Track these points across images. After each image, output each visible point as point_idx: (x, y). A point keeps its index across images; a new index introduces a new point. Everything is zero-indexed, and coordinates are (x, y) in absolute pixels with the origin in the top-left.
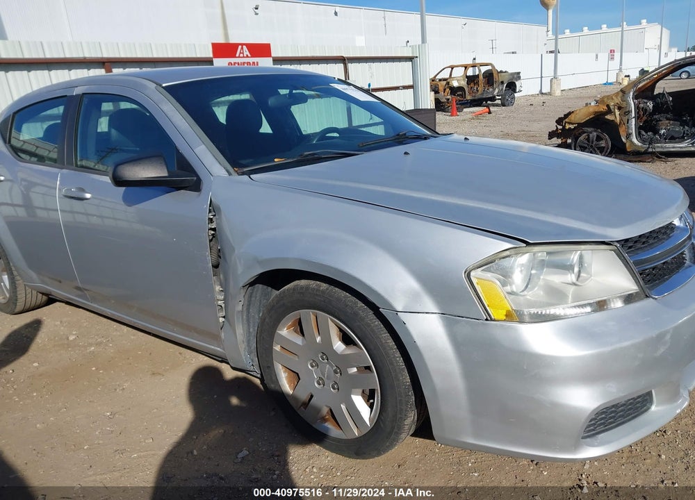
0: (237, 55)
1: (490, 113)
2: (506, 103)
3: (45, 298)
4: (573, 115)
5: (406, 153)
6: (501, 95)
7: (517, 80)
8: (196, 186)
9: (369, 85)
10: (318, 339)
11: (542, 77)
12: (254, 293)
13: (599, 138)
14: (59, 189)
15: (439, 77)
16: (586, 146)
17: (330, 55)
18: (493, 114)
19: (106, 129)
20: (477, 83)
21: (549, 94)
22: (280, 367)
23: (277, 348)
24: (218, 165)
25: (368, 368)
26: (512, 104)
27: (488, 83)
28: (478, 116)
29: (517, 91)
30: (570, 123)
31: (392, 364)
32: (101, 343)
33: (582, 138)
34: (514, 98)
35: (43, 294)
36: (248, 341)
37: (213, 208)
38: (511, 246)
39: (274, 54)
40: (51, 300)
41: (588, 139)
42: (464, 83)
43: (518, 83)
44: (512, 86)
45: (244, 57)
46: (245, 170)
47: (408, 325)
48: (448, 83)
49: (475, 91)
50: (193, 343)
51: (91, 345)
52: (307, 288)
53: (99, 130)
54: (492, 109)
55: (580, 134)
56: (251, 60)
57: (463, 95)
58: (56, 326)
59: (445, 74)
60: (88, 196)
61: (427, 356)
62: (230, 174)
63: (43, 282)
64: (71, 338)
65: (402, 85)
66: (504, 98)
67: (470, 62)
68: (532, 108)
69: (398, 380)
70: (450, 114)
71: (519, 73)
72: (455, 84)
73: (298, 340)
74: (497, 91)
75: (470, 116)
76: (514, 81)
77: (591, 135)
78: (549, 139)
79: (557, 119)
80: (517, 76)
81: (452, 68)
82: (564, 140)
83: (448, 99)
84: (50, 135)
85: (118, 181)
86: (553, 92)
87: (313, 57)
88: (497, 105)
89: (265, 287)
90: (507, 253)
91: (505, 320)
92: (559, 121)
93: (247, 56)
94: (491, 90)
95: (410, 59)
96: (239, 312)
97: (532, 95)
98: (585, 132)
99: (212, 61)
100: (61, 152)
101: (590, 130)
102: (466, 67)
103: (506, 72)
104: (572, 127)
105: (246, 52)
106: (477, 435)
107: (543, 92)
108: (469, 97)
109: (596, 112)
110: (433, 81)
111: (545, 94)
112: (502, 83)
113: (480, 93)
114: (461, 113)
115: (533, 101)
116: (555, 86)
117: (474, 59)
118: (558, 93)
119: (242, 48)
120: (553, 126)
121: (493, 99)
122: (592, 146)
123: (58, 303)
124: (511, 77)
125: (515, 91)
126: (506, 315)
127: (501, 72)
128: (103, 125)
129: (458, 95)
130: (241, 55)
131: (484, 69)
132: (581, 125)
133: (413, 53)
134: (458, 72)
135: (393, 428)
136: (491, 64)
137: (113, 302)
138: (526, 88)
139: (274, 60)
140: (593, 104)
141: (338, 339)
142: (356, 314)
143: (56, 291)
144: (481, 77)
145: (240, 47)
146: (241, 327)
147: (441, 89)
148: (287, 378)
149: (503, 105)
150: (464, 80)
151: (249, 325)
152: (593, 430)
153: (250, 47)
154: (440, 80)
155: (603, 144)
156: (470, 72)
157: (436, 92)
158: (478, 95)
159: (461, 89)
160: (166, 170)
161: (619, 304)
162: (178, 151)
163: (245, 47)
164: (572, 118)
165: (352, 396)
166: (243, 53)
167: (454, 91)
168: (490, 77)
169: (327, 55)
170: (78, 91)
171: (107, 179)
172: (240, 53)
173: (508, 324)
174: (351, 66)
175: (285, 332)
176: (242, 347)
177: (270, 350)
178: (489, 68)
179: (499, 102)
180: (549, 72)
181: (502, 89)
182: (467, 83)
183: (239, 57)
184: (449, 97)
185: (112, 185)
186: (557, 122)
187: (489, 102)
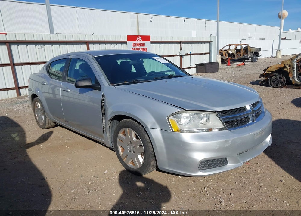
0: (137, 40)
1: (244, 65)
2: (253, 61)
3: (55, 124)
4: (270, 68)
5: (166, 82)
6: (251, 58)
7: (259, 51)
8: (99, 89)
9: (190, 52)
10: (129, 137)
11: (273, 50)
12: (114, 123)
13: (280, 78)
14: (61, 88)
15: (224, 49)
16: (275, 81)
17: (175, 40)
18: (246, 66)
19: (78, 68)
20: (241, 52)
21: (276, 57)
22: (119, 146)
23: (118, 140)
24: (107, 83)
25: (142, 145)
26: (256, 61)
27: (246, 52)
28: (239, 66)
29: (259, 56)
30: (268, 71)
31: (147, 144)
32: (70, 139)
33: (273, 78)
34: (257, 58)
35: (54, 123)
36: (111, 138)
37: (103, 96)
38: (180, 110)
39: (151, 40)
40: (57, 125)
41: (275, 78)
42: (234, 52)
43: (259, 53)
44: (256, 54)
45: (139, 41)
46: (115, 84)
47: (151, 132)
48: (227, 52)
49: (240, 55)
50: (96, 139)
51: (67, 140)
52: (127, 121)
53: (75, 69)
54: (245, 63)
55: (272, 76)
56: (142, 42)
57: (234, 57)
58: (57, 133)
59: (227, 48)
60: (69, 90)
61: (155, 141)
62: (109, 86)
63: (54, 118)
64: (61, 137)
65: (205, 52)
66: (253, 59)
67: (239, 43)
68: (265, 63)
69: (149, 149)
70: (227, 65)
71: (260, 48)
72: (230, 52)
73: (124, 137)
74: (249, 56)
75: (235, 66)
76: (258, 51)
77: (277, 77)
78: (260, 77)
79: (264, 69)
80: (259, 49)
81: (230, 46)
82: (266, 78)
83: (227, 59)
84: (62, 69)
85: (77, 86)
86: (277, 56)
87: (167, 41)
88: (249, 62)
89: (118, 121)
90: (179, 112)
91: (177, 132)
92: (265, 70)
93: (141, 41)
94: (247, 55)
95: (209, 42)
96: (108, 128)
97: (267, 58)
98: (274, 75)
99: (127, 42)
100: (63, 75)
101: (277, 74)
102: (236, 45)
103: (254, 48)
104: (269, 73)
105: (140, 39)
106: (169, 166)
107: (273, 56)
108: (236, 58)
109: (279, 67)
110: (221, 51)
111: (274, 57)
112: (252, 52)
113: (241, 56)
114: (232, 65)
115: (267, 60)
116: (278, 54)
117: (241, 42)
118: (280, 57)
119: (139, 37)
120: (262, 72)
121: (248, 59)
122: (277, 81)
123: (59, 127)
124: (256, 50)
125: (258, 56)
126: (177, 130)
127: (252, 48)
128: (77, 67)
129: (232, 57)
130: (138, 40)
131: (244, 46)
132: (273, 72)
133: (210, 40)
134: (233, 47)
135: (147, 164)
136: (247, 44)
137: (76, 126)
138: (264, 55)
139: (151, 42)
140: (280, 64)
141: (134, 137)
142: (138, 129)
143: (59, 122)
144: (242, 50)
145: (138, 37)
146: (109, 133)
147: (224, 54)
148: (121, 149)
149: (252, 62)
150: (234, 51)
151: (112, 133)
152: (204, 168)
153: (142, 37)
154: (224, 50)
155: (282, 80)
156: (238, 47)
157: (222, 55)
158: (241, 57)
159: (233, 54)
160: (91, 84)
161: (216, 130)
162: (96, 78)
163: (140, 37)
164: (269, 69)
165: (138, 155)
166: (139, 39)
167: (230, 55)
168: (246, 50)
169: (173, 40)
170: (70, 57)
171: (74, 85)
172: (138, 39)
173: (178, 133)
174: (183, 45)
175: (121, 135)
176: (109, 140)
177: (116, 140)
178: (247, 46)
179: (250, 60)
180: (276, 48)
181: (252, 55)
182: (236, 52)
183: (137, 41)
184: (227, 58)
185: (75, 87)
186: (264, 70)
187: (246, 60)
